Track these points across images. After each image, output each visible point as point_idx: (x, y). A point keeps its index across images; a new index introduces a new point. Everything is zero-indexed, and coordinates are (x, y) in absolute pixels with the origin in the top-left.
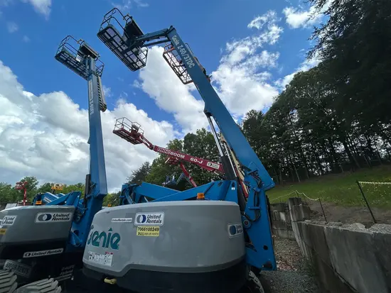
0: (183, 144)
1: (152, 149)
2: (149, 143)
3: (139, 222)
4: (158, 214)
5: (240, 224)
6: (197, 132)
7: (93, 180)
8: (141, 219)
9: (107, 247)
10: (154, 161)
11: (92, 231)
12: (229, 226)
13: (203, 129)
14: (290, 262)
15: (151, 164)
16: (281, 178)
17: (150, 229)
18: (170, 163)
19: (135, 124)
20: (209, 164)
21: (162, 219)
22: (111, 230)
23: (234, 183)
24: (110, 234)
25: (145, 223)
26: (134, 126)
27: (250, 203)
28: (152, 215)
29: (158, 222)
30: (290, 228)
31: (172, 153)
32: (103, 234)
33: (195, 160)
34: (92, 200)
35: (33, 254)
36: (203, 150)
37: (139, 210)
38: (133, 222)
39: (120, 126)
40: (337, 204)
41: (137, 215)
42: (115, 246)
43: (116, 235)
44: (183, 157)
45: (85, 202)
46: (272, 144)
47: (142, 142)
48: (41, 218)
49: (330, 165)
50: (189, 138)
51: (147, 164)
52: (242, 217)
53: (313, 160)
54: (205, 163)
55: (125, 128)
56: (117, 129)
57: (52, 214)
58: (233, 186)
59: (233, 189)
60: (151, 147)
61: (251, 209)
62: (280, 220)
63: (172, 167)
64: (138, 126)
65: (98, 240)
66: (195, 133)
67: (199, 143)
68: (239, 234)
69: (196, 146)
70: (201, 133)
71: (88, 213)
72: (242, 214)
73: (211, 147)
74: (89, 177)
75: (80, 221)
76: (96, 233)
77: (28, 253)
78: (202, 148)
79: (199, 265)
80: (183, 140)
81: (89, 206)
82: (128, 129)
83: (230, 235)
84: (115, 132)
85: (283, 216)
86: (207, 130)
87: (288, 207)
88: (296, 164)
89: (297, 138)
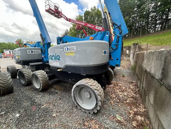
0: (83, 18)
1: (67, 20)
2: (65, 17)
3: (66, 50)
4: (73, 47)
5: (108, 51)
6: (91, 9)
7: (43, 36)
8: (67, 49)
9: (56, 60)
10: (70, 29)
11: (49, 55)
12: (103, 51)
13: (95, 7)
14: (125, 67)
15: (69, 30)
16: (132, 35)
17: (71, 53)
18: (78, 29)
19: (56, 5)
20: (96, 28)
21: (75, 49)
22: (56, 54)
23: (108, 33)
24: (56, 56)
25: (68, 51)
26: (55, 6)
27: (114, 43)
28: (71, 47)
29: (73, 50)
30: (129, 56)
31: (78, 23)
32: (53, 56)
33: (90, 26)
34: (46, 45)
35: (33, 64)
36: (94, 21)
37: (65, 46)
38: (64, 51)
39: (48, 6)
40: (155, 45)
41: (65, 48)
42: (59, 59)
43: (58, 56)
44: (84, 24)
45: (44, 46)
46: (133, 15)
47: (62, 17)
48: (29, 52)
49: (161, 27)
50: (87, 13)
51: (67, 30)
52: (109, 48)
53: (153, 24)
54: (95, 27)
55: (51, 8)
56: (47, 9)
57: (33, 51)
58: (107, 34)
59: (107, 35)
60: (67, 19)
61: (114, 45)
62: (126, 53)
63: (79, 32)
64: (57, 6)
65: (52, 58)
66: (90, 10)
67: (92, 16)
68: (107, 54)
69: (90, 19)
70: (93, 10)
71: (46, 50)
72: (110, 47)
73: (98, 19)
74: (41, 35)
75: (44, 53)
76: (51, 56)
77: (31, 63)
78: (94, 19)
79: (90, 64)
80: (83, 15)
81: (46, 47)
82: (53, 8)
83: (103, 54)
84: (47, 11)
85: (128, 52)
86: (97, 8)
87: (131, 48)
88: (142, 26)
89: (149, 9)
